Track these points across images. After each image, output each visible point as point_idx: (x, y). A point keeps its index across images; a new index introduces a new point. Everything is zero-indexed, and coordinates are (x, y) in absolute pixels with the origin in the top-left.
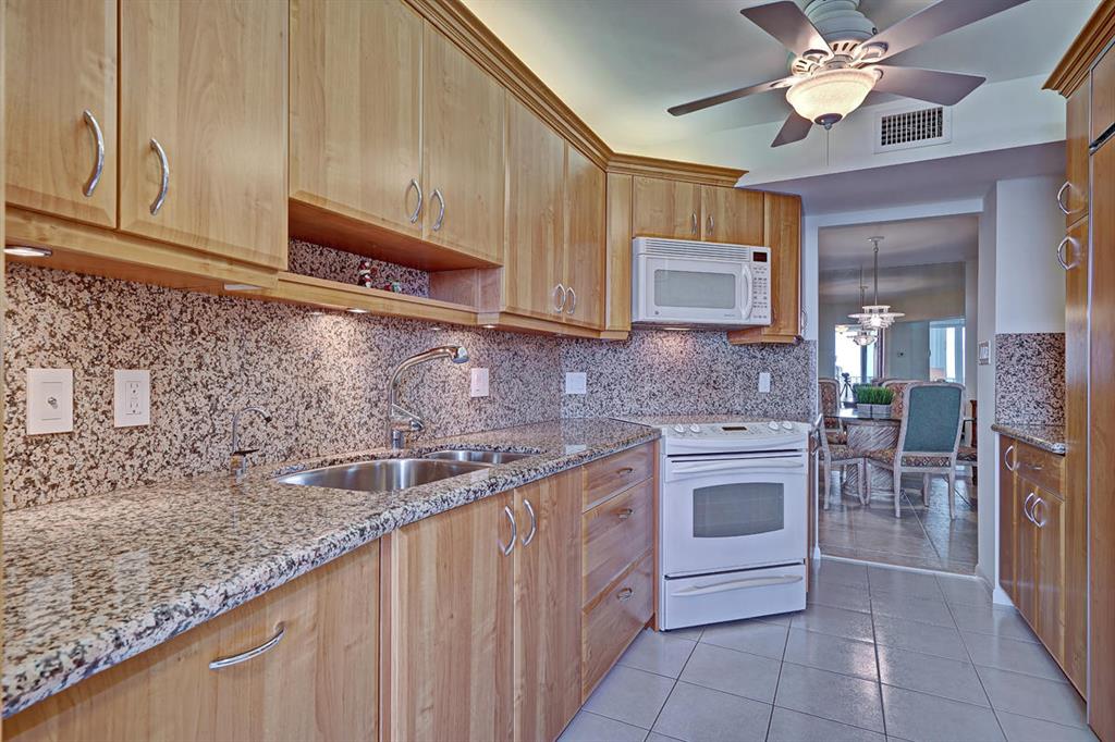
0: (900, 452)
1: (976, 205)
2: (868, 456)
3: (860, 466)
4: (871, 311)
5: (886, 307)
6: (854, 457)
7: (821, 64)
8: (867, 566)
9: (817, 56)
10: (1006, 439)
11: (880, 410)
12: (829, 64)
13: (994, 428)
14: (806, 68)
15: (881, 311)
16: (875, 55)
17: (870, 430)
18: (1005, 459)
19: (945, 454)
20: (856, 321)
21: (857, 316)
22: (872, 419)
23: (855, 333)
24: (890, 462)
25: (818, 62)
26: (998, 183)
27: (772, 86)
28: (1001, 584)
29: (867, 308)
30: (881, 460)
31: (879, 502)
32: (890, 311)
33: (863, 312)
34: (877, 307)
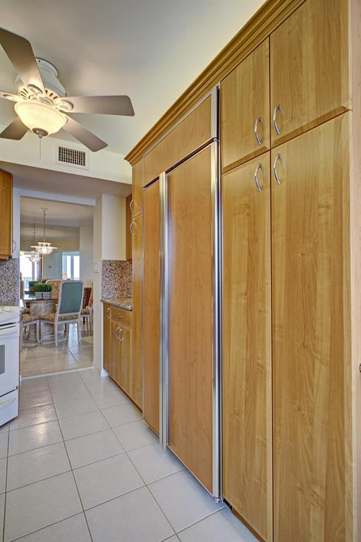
0: (58, 315)
1: (93, 203)
2: (41, 319)
3: (38, 324)
4: (42, 245)
5: (49, 244)
6: (35, 320)
7: (38, 97)
8: (46, 377)
9: (37, 91)
10: (106, 305)
11: (46, 294)
12: (42, 100)
13: (101, 301)
14: (28, 96)
15: (47, 245)
16: (67, 108)
17: (42, 305)
18: (106, 314)
19: (76, 313)
20: (34, 249)
21: (36, 247)
22: (42, 300)
23: (30, 256)
24: (53, 320)
25: (36, 95)
26: (103, 195)
27: (5, 95)
28: (104, 368)
29: (40, 243)
30: (48, 320)
31: (46, 341)
32: (51, 246)
33: (38, 245)
34: (44, 244)
